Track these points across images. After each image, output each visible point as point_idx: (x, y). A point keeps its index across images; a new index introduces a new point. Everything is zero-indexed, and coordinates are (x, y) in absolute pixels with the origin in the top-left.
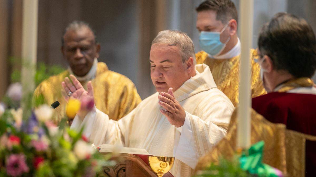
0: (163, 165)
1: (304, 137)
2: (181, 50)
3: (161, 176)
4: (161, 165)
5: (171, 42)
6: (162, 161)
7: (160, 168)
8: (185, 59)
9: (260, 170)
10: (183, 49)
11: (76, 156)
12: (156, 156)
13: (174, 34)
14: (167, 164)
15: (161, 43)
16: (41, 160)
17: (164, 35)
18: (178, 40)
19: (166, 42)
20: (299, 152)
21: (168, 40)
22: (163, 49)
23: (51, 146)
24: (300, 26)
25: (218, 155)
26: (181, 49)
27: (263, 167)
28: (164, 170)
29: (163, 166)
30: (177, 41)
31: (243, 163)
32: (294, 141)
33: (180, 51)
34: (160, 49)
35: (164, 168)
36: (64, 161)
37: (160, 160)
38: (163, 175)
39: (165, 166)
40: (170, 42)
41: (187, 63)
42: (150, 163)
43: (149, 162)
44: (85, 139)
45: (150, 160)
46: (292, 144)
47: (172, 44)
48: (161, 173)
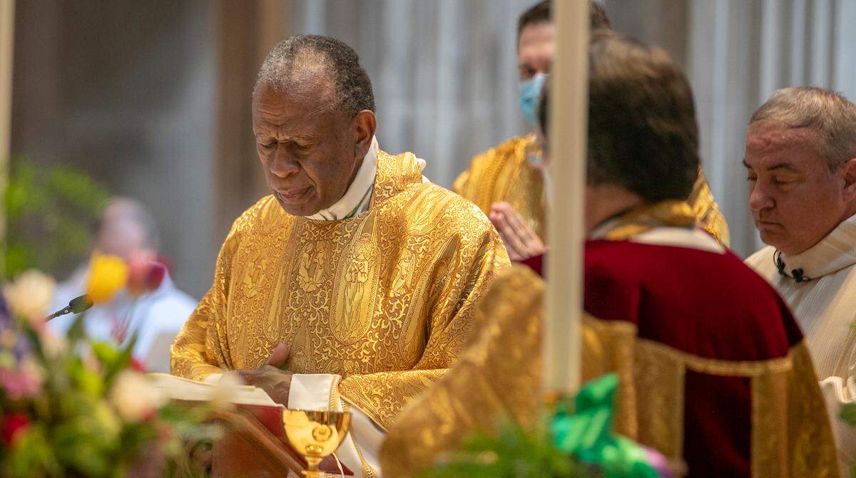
0: (320, 433)
1: (681, 361)
2: (823, 140)
3: (314, 462)
4: (315, 434)
5: (796, 118)
6: (318, 422)
7: (311, 440)
8: (836, 162)
9: (609, 454)
10: (831, 138)
11: (117, 412)
12: (303, 408)
13: (806, 96)
14: (331, 432)
15: (769, 122)
16: (22, 423)
17: (781, 99)
18: (817, 111)
19: (782, 118)
20: (668, 400)
21: (788, 113)
22: (774, 135)
23: (48, 386)
24: (650, 65)
25: (452, 405)
26: (823, 136)
27: (613, 443)
28: (322, 448)
29: (320, 437)
30: (814, 116)
31: (562, 435)
32: (654, 370)
33: (823, 142)
34: (768, 136)
35: (323, 441)
36: (84, 425)
37: (314, 420)
38: (319, 460)
39: (326, 437)
40: (792, 117)
41: (845, 175)
42: (286, 427)
43: (284, 424)
44: (136, 367)
45: (285, 420)
46: (649, 380)
47: (798, 122)
48: (315, 454)
